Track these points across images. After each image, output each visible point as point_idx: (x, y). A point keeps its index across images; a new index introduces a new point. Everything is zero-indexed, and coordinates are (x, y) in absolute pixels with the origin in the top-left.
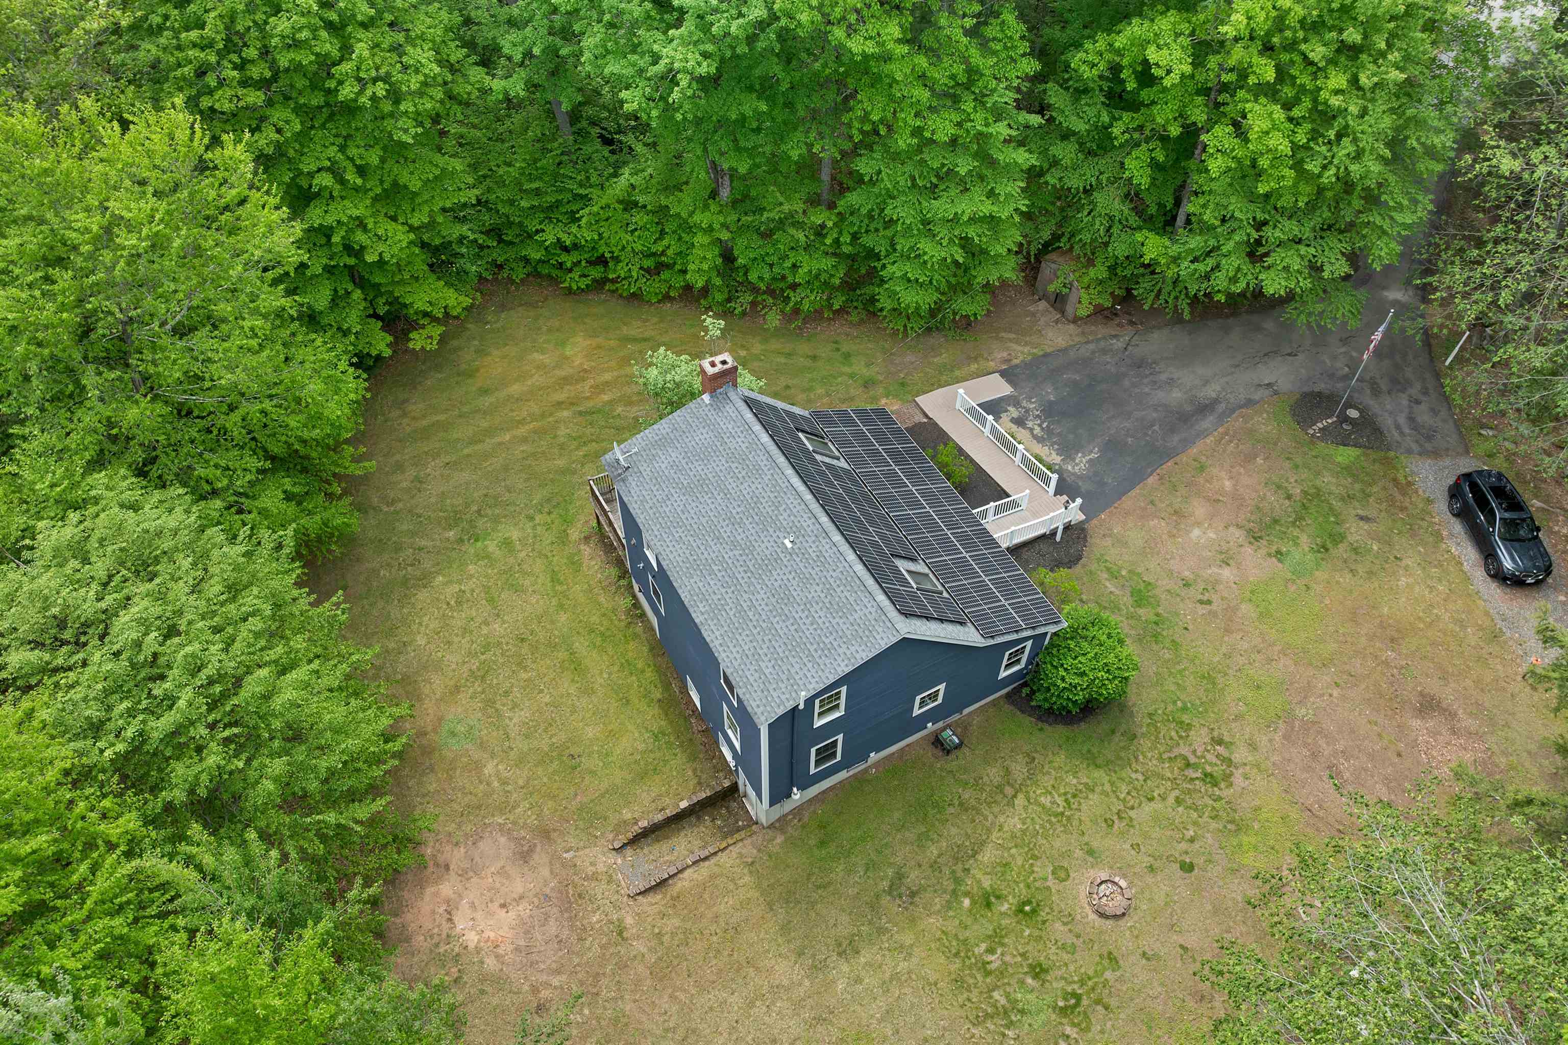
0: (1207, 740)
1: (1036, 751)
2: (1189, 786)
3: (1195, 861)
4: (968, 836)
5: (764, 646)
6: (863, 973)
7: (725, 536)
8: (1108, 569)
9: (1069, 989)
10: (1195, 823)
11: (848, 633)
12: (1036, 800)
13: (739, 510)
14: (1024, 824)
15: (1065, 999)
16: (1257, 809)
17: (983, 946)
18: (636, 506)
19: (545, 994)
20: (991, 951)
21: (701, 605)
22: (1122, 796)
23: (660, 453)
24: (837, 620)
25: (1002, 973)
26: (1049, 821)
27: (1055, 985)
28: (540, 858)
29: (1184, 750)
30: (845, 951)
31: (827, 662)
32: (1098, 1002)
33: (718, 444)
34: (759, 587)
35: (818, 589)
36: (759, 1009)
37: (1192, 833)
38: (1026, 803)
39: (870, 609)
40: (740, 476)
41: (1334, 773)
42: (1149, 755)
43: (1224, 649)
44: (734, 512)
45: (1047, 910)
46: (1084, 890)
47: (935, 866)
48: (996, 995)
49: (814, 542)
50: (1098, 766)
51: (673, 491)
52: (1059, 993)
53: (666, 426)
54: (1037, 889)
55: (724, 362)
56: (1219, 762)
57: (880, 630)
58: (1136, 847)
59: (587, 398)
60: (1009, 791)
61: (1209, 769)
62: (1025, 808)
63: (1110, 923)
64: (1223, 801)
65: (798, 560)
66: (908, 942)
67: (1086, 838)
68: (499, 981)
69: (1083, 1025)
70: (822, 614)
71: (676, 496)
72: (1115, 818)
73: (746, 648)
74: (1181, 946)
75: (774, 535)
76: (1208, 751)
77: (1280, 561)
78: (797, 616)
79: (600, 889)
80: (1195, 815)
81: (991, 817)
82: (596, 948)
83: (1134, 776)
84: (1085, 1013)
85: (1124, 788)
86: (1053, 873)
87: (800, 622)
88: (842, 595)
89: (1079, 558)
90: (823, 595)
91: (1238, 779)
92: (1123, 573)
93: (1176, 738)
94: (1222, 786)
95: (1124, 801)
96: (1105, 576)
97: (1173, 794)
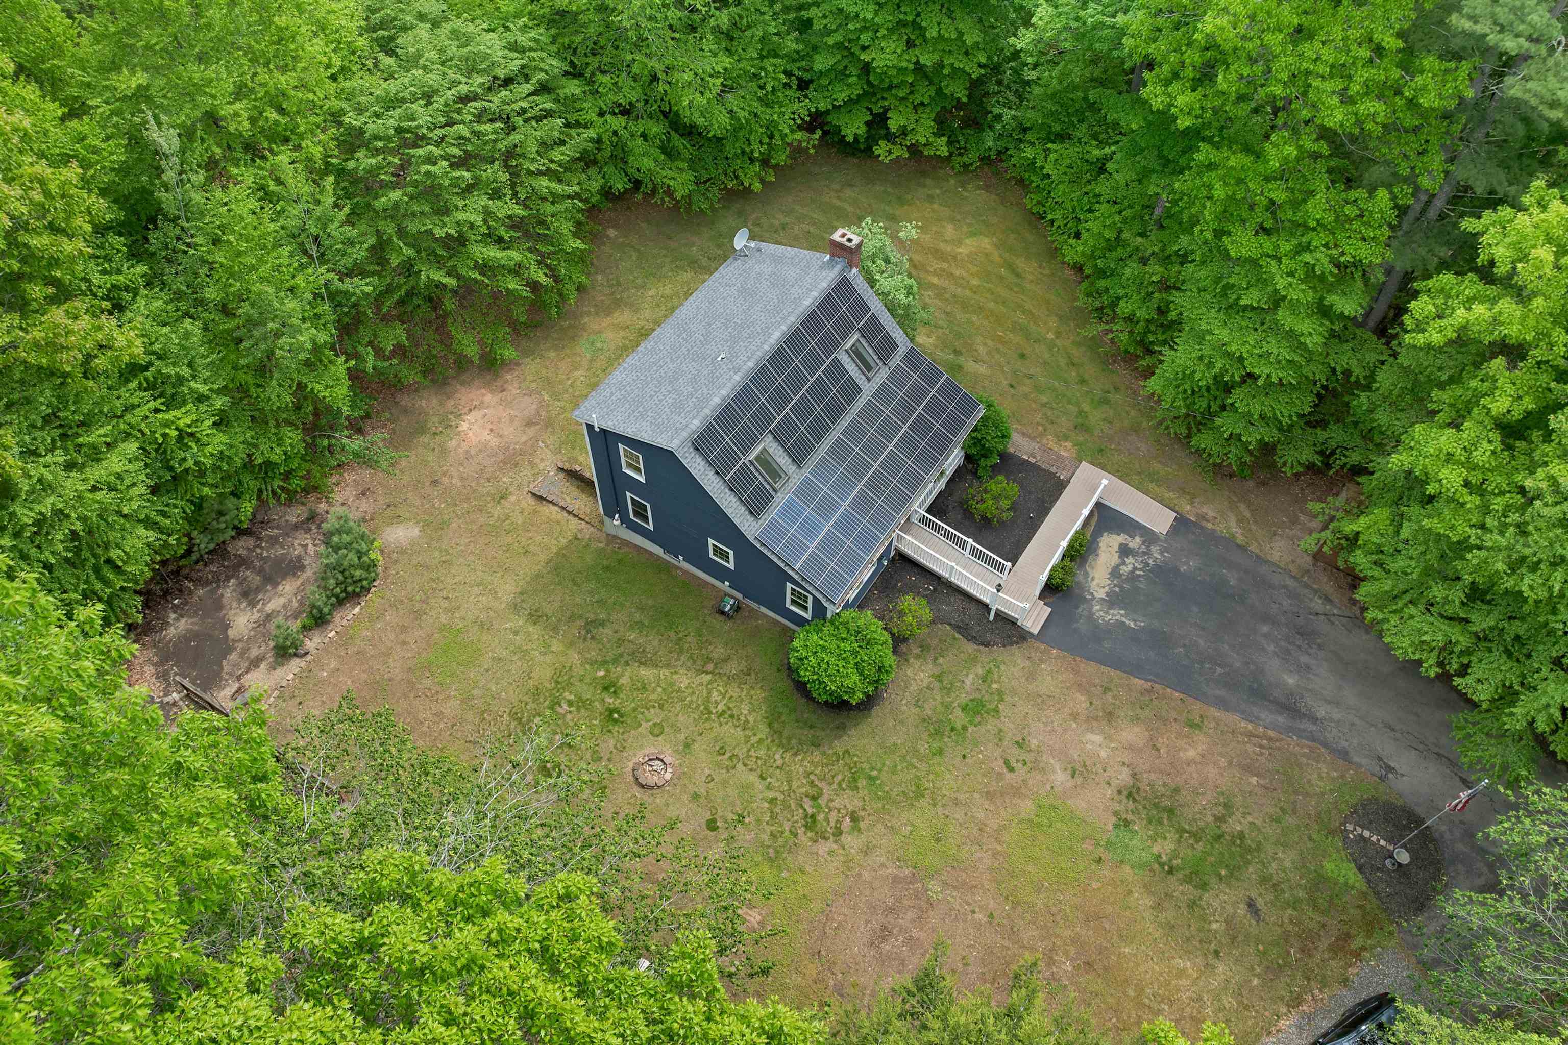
0: (850, 808)
1: (757, 674)
2: (793, 806)
3: (721, 830)
4: (656, 654)
5: (632, 387)
6: (522, 634)
7: (713, 326)
8: (989, 671)
9: (562, 767)
10: (759, 821)
11: (660, 421)
12: (712, 689)
13: (738, 322)
14: (687, 688)
15: (553, 768)
16: (802, 871)
17: (571, 697)
18: (717, 276)
19: (445, 480)
20: (570, 703)
21: (651, 344)
22: (752, 753)
23: (768, 263)
24: (670, 410)
25: (556, 717)
26: (698, 707)
27: (561, 756)
28: (531, 431)
29: (827, 791)
30: (532, 616)
33: (790, 284)
34: (680, 361)
35: (690, 390)
37: (747, 820)
38: (705, 683)
39: (684, 422)
40: (767, 308)
41: (885, 933)
42: (806, 764)
43: (962, 797)
44: (735, 320)
45: (621, 731)
46: (650, 750)
47: (620, 642)
48: (538, 720)
49: (728, 369)
50: (770, 725)
51: (738, 285)
54: (636, 718)
56: (833, 825)
58: (710, 779)
60: (710, 667)
61: (821, 817)
62: (701, 684)
63: (631, 779)
64: (793, 838)
65: (709, 369)
66: (554, 649)
67: (698, 738)
68: (444, 452)
70: (670, 401)
71: (735, 288)
72: (728, 755)
73: (627, 379)
75: (724, 348)
76: (839, 812)
77: (1117, 826)
78: (662, 391)
79: (527, 472)
80: (767, 819)
81: (680, 663)
82: (485, 491)
83: (777, 757)
85: (761, 753)
86: (655, 724)
87: (658, 395)
88: (691, 403)
89: (986, 644)
90: (685, 394)
91: (823, 847)
92: (995, 686)
93: (836, 780)
94: (809, 834)
95: (749, 756)
96: (980, 671)
97: (777, 794)
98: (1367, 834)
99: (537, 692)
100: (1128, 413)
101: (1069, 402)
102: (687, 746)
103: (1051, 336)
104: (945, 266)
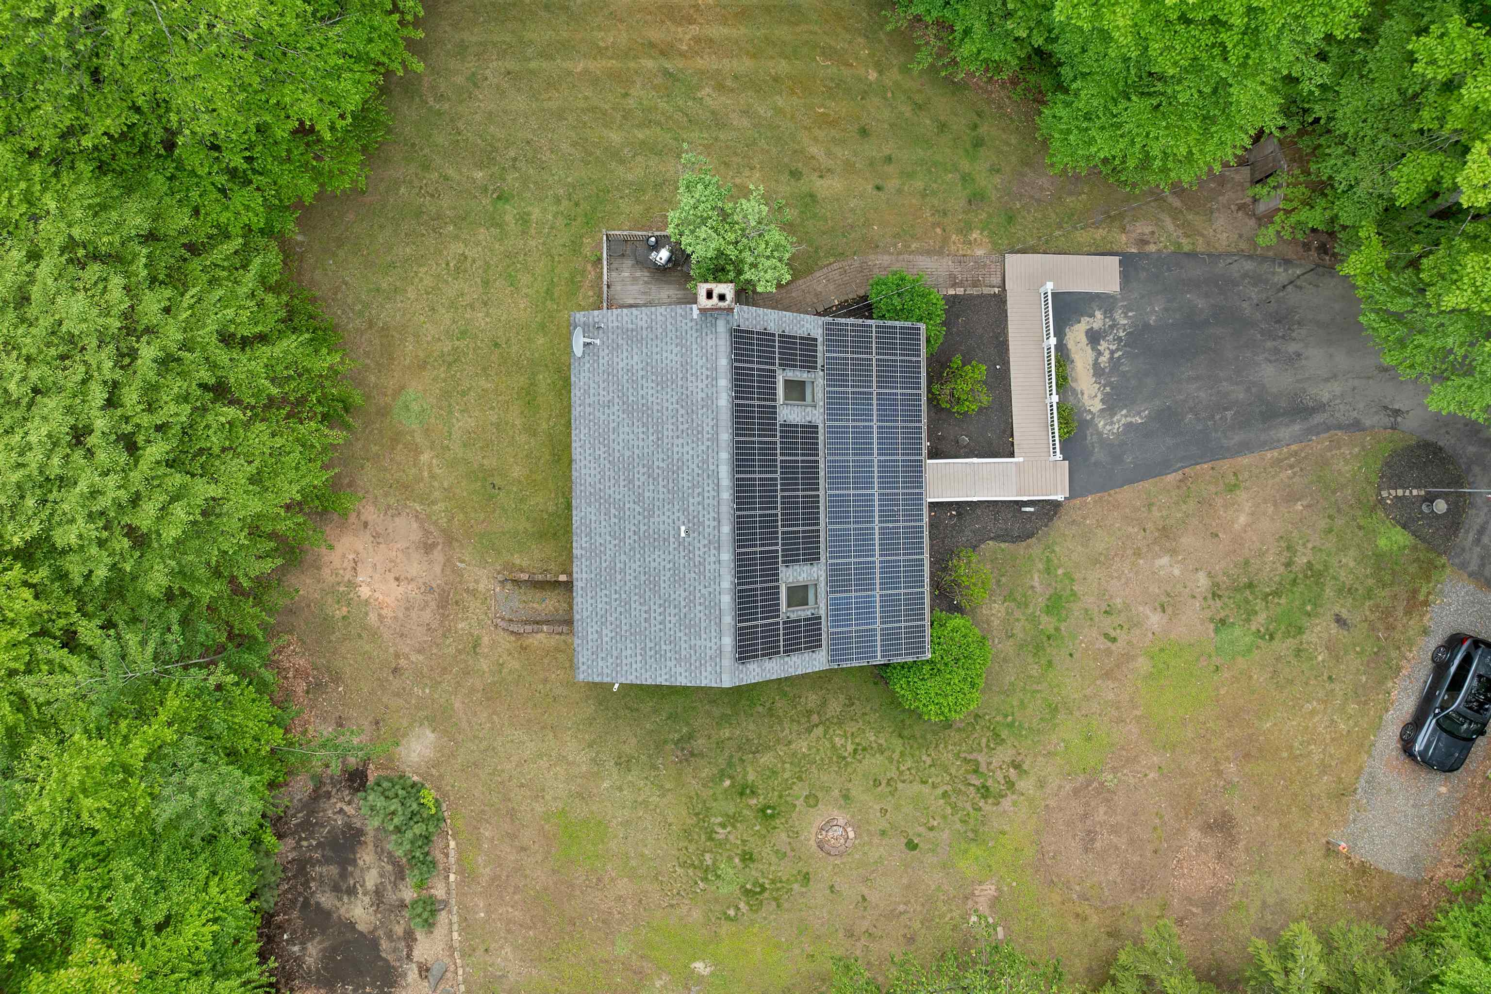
0: (1008, 760)
1: (859, 699)
2: (963, 788)
3: (921, 845)
4: (760, 736)
5: (614, 615)
6: (625, 786)
7: (637, 483)
8: (1049, 560)
9: (761, 881)
10: (944, 817)
11: (683, 653)
12: (831, 737)
13: (661, 465)
14: (809, 749)
15: (754, 885)
16: (1003, 833)
17: (719, 819)
18: (578, 394)
19: (402, 662)
20: (723, 826)
21: (584, 539)
22: (902, 768)
23: (625, 347)
24: (682, 634)
25: (721, 844)
26: (830, 759)
27: (753, 873)
29: (982, 759)
30: (620, 764)
31: (654, 666)
32: (775, 899)
33: (680, 375)
34: (638, 556)
35: (684, 595)
36: (543, 763)
37: (935, 823)
38: (821, 736)
39: (712, 644)
40: (681, 427)
41: (1091, 836)
42: (950, 747)
43: (1088, 692)
44: (656, 463)
45: (783, 820)
46: (819, 822)
47: (720, 744)
48: (707, 856)
49: (705, 546)
50: (900, 736)
51: (616, 400)
52: (752, 879)
53: (645, 318)
54: (786, 802)
55: (722, 297)
56: (1003, 782)
57: (709, 669)
58: (883, 812)
59: (681, 54)
60: (815, 718)
61: (989, 783)
62: (818, 739)
63: (821, 854)
64: (979, 814)
65: (682, 554)
66: (668, 786)
67: (850, 785)
68: (375, 635)
69: (754, 908)
70: (673, 620)
71: (616, 407)
72: (884, 783)
73: (600, 606)
74: (863, 897)
75: (677, 514)
76: (1001, 769)
77: (1217, 630)
78: (653, 607)
79: (474, 605)
80: (949, 810)
81: (787, 731)
82: (452, 650)
83: (924, 758)
84: (761, 901)
85: (909, 764)
86: (806, 797)
87: (653, 615)
88: (698, 615)
89: (1030, 535)
90: (683, 603)
91: (1006, 803)
92: (1060, 572)
93: (983, 745)
94: (990, 801)
95: (901, 773)
96: (1040, 566)
97: (945, 788)
98: (1400, 492)
99: (687, 833)
100: (1006, 144)
102: (846, 797)
103: (872, 75)
104: (694, 30)
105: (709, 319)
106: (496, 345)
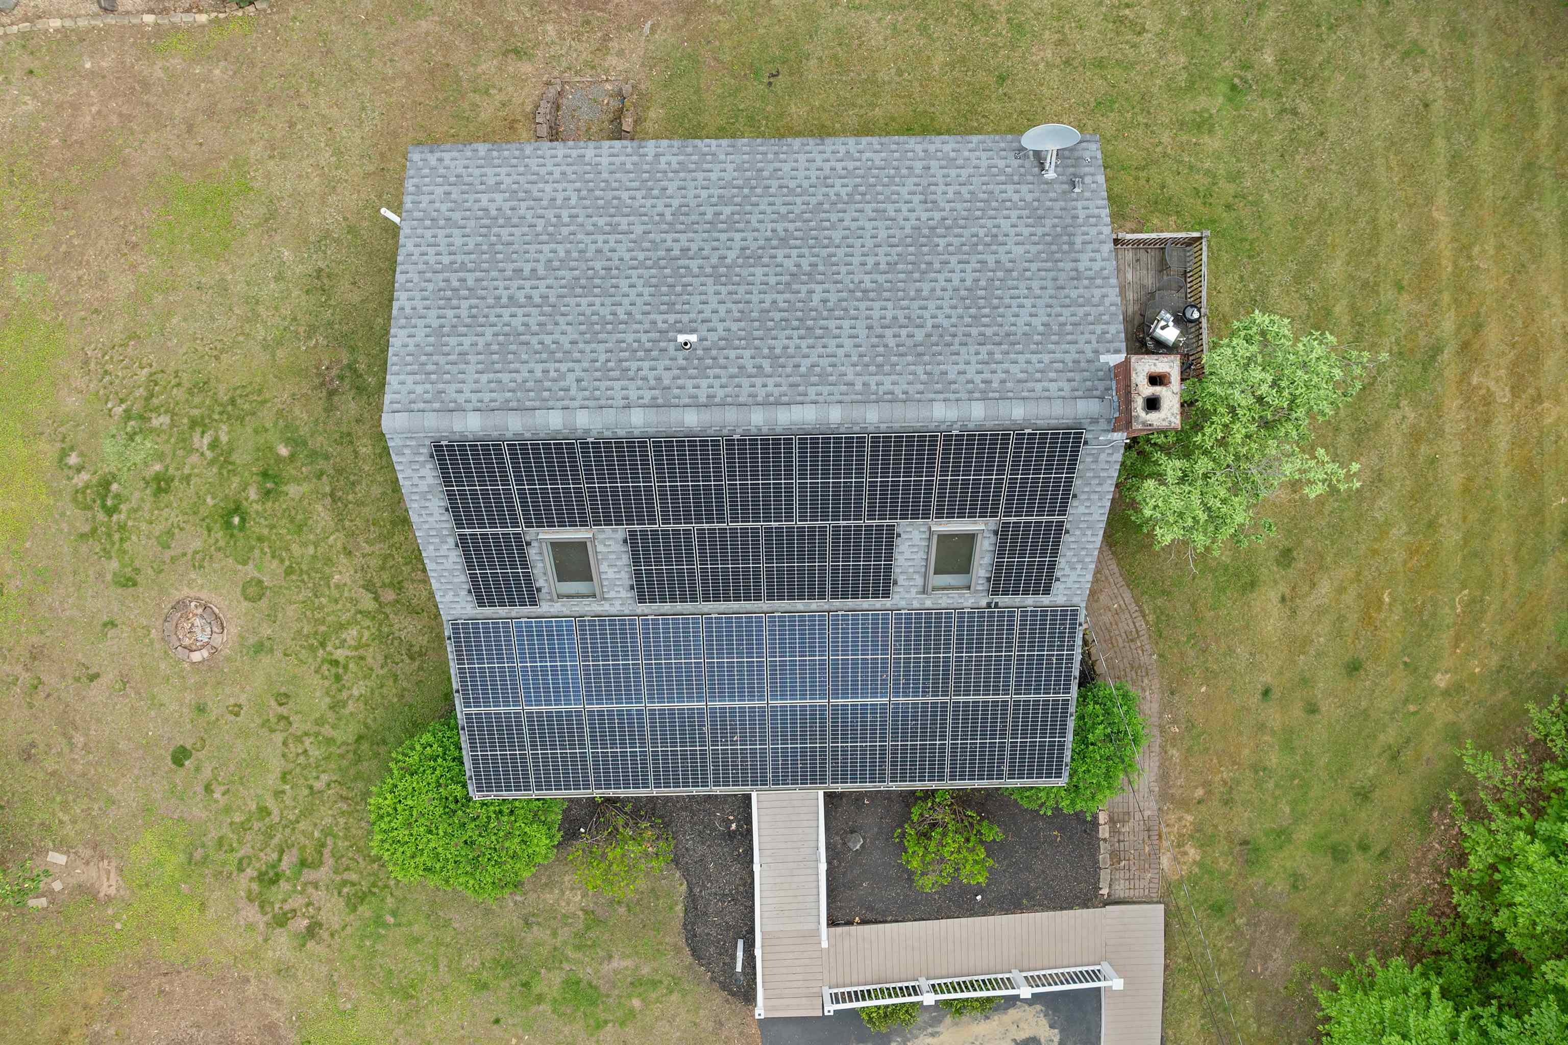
0: (323, 916)
1: (420, 668)
2: (275, 841)
3: (181, 772)
4: (360, 503)
5: (529, 214)
6: (282, 285)
7: (780, 253)
8: (655, 984)
9: (124, 507)
10: (228, 810)
11: (453, 341)
12: (357, 623)
13: (816, 298)
14: (337, 586)
15: (117, 496)
16: (203, 906)
17: (224, 438)
18: (947, 148)
20: (214, 445)
21: (674, 160)
22: (307, 741)
23: (1040, 231)
24: (489, 338)
25: (184, 441)
26: (323, 622)
27: (137, 495)
29: (323, 874)
30: (318, 278)
31: (430, 287)
32: (94, 531)
33: (989, 331)
34: (641, 256)
35: (565, 340)
36: (326, 157)
37: (217, 795)
38: (359, 607)
39: (468, 395)
40: (889, 333)
42: (342, 821)
44: (818, 288)
45: (222, 543)
46: (218, 603)
48: (165, 419)
49: (658, 379)
50: (360, 738)
51: (937, 215)
52: (125, 492)
53: (1096, 266)
54: (252, 548)
55: (1152, 404)
56: (287, 907)
57: (419, 389)
58: (236, 710)
59: (1465, 375)
60: (389, 595)
61: (284, 885)
62: (354, 601)
63: (166, 607)
64: (233, 868)
65: (644, 337)
66: (280, 353)
67: (278, 654)
69: (80, 497)
70: (517, 322)
71: (924, 216)
72: (284, 711)
73: (548, 188)
74: (96, 676)
75: (720, 327)
76: (308, 905)
78: (542, 284)
79: (585, 49)
80: (238, 818)
81: (368, 549)
83: (325, 778)
84: (90, 508)
85: (315, 753)
86: (260, 582)
87: (528, 284)
88: (524, 368)
89: (695, 952)
90: (548, 339)
91: (251, 913)
92: (636, 1003)
93: (346, 876)
94: (255, 886)
95: (299, 739)
96: (646, 970)
97: (276, 812)
99: (203, 385)
100: (1337, 902)
101: (1294, 803)
102: (259, 648)
103: (1441, 680)
104: (1503, 395)
105: (1101, 385)
106: (1002, 79)
